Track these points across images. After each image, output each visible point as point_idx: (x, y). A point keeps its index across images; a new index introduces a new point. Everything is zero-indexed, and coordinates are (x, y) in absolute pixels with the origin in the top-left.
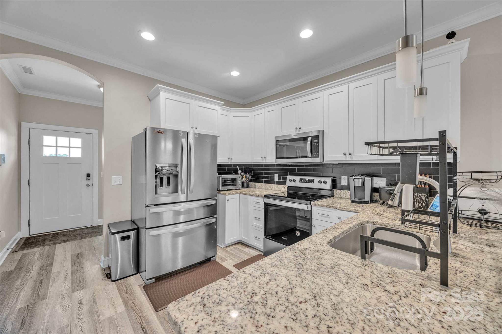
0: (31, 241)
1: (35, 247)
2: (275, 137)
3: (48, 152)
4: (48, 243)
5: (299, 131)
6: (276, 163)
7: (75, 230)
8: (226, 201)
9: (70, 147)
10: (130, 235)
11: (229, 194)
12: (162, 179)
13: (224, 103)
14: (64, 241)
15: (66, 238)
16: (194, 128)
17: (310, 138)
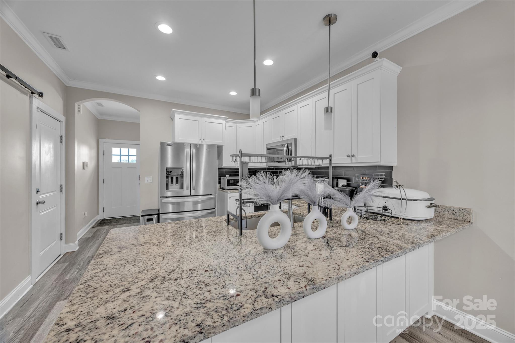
0: (104, 222)
1: (105, 225)
2: (266, 144)
3: (115, 159)
4: (113, 224)
5: (282, 139)
6: (267, 167)
7: (132, 217)
8: (229, 198)
9: (120, 155)
10: (153, 218)
11: (231, 193)
12: (172, 179)
13: (228, 117)
14: (123, 224)
15: (124, 222)
16: (202, 139)
17: (286, 145)
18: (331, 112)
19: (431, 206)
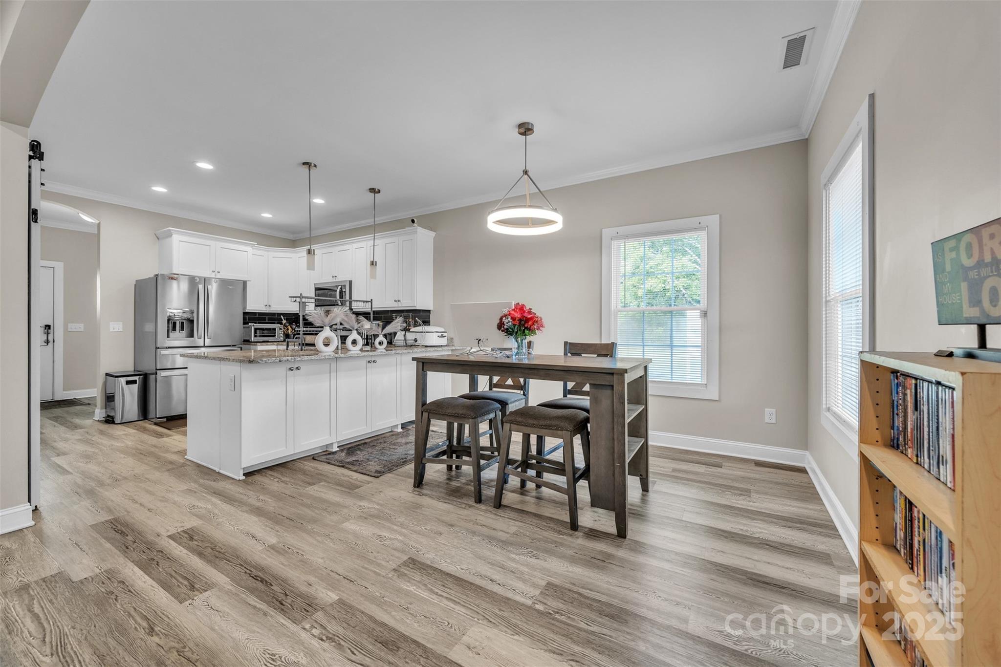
2: (315, 284)
5: (335, 279)
10: (135, 380)
12: (175, 324)
13: (256, 243)
16: (216, 272)
17: (340, 287)
18: (376, 265)
19: (442, 336)
